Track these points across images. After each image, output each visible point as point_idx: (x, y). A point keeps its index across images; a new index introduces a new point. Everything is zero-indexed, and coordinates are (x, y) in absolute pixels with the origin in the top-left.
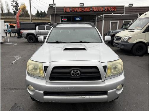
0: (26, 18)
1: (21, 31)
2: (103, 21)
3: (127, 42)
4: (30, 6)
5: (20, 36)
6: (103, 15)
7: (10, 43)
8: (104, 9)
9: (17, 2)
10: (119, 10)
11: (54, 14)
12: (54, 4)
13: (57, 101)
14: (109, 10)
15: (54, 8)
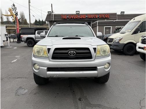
0: (25, 26)
1: (21, 35)
2: (98, 27)
3: (118, 43)
4: (30, 14)
5: (20, 40)
6: (98, 21)
7: (10, 47)
8: (98, 16)
9: (17, 11)
10: (112, 17)
11: (52, 21)
12: (52, 12)
13: (58, 75)
14: (103, 17)
15: (52, 15)
